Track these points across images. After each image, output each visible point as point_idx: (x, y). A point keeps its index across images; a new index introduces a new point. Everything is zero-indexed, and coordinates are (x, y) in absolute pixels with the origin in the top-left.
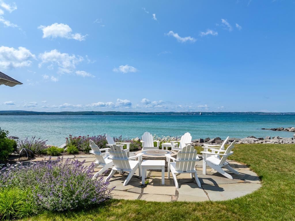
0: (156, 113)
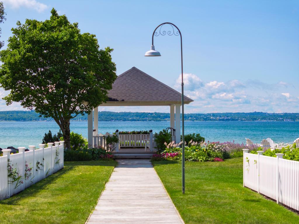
0: (214, 115)
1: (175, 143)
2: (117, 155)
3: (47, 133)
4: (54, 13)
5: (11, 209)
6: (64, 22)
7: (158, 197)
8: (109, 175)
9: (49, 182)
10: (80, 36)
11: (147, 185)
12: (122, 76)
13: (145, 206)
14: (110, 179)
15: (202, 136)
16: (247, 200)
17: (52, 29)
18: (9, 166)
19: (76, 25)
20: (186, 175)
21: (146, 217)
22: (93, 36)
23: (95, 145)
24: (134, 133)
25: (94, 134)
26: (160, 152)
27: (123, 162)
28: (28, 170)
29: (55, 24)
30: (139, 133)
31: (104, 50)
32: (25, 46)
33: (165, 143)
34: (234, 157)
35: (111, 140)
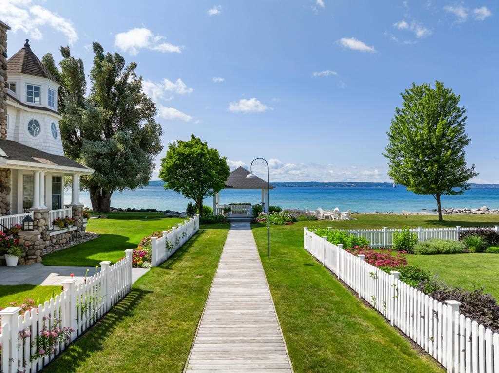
1: (264, 213)
2: (230, 219)
3: (190, 203)
4: (193, 136)
5: (167, 274)
6: (198, 142)
7: (254, 260)
8: (225, 238)
9: (190, 245)
10: (208, 151)
11: (248, 248)
12: (233, 172)
13: (247, 269)
14: (226, 242)
15: (281, 207)
16: (306, 264)
17: (191, 146)
18: (166, 241)
19: (206, 143)
20: (270, 238)
21: (246, 280)
22: (216, 150)
23: (218, 214)
24: (240, 204)
25: (217, 206)
26: (256, 217)
27: (233, 224)
28: (177, 240)
29: (193, 143)
30: (243, 204)
31: (222, 158)
32: (175, 158)
33: (258, 213)
34: (299, 220)
35: (227, 210)
